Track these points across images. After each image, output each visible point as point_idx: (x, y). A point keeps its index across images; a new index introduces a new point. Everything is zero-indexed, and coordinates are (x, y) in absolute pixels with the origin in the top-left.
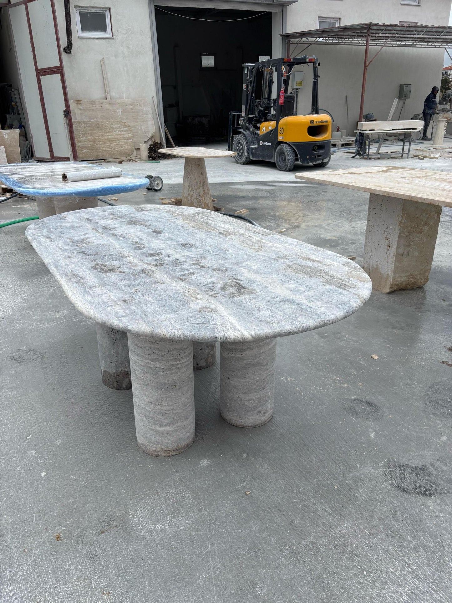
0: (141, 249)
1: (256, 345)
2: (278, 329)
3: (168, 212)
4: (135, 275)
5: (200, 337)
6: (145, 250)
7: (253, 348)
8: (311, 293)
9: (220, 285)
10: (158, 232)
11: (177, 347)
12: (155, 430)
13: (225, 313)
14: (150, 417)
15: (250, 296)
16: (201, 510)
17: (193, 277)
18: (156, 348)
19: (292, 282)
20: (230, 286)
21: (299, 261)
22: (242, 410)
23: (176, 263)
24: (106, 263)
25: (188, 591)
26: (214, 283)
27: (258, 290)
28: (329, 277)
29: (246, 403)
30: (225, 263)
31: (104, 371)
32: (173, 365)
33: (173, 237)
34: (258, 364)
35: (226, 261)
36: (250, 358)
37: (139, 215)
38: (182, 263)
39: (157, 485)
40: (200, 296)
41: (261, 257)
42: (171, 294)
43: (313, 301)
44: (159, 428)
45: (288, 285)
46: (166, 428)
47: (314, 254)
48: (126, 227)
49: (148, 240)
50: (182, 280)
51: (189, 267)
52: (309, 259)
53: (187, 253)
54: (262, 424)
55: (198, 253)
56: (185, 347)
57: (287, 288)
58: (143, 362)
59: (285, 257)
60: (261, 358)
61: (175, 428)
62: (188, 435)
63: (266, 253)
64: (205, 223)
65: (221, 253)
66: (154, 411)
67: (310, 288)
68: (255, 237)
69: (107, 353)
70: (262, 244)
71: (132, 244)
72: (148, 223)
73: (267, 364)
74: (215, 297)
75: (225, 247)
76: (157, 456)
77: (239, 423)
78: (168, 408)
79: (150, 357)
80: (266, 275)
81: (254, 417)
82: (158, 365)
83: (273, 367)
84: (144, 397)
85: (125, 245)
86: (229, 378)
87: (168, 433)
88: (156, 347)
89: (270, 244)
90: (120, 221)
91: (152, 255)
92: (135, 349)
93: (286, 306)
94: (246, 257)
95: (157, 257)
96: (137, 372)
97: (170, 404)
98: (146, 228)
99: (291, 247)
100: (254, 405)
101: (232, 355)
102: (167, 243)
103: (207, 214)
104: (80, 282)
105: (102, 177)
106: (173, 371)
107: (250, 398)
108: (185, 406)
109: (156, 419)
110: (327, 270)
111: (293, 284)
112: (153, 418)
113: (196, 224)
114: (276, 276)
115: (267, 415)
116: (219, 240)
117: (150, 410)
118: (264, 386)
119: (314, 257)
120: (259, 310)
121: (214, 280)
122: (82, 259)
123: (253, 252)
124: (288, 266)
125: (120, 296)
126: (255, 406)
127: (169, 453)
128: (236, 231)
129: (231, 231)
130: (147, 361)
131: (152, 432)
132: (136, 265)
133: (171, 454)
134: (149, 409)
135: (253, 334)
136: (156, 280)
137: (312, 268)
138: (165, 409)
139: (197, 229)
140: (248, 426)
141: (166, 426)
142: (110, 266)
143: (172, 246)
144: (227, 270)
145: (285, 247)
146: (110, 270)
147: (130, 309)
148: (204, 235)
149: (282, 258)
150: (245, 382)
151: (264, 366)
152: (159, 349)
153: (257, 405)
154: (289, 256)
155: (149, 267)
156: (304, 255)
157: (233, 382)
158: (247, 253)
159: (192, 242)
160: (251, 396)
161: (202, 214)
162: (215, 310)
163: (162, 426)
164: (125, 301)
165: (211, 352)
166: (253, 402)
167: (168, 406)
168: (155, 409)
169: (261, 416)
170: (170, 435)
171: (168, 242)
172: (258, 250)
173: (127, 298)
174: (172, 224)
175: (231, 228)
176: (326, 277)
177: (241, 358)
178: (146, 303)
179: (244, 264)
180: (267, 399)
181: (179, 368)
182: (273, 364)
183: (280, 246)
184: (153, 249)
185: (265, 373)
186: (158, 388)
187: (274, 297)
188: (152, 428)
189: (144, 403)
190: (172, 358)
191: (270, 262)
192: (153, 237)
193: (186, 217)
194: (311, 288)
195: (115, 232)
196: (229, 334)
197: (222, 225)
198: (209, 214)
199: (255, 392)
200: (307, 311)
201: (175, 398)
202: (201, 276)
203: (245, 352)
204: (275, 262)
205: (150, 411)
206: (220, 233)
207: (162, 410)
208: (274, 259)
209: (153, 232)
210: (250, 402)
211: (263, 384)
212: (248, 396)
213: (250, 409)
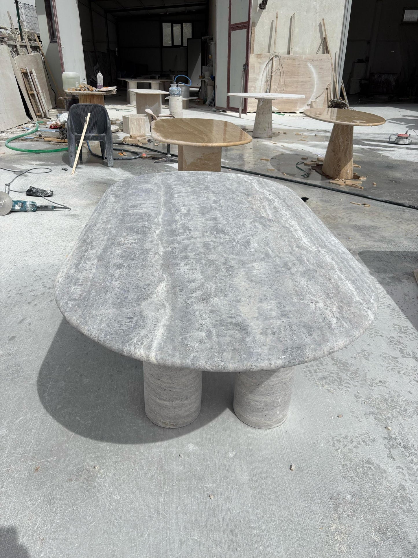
8: (277, 322)
12: (155, 401)
13: (163, 322)
14: (152, 388)
22: (248, 408)
29: (252, 403)
35: (236, 257)
41: (278, 260)
43: (267, 335)
44: (158, 401)
45: (264, 304)
46: (165, 402)
53: (211, 239)
57: (259, 308)
61: (174, 405)
80: (256, 285)
81: (258, 419)
87: (167, 407)
93: (231, 332)
97: (170, 382)
100: (260, 407)
107: (256, 399)
108: (186, 387)
111: (271, 305)
112: (154, 390)
114: (265, 289)
118: (273, 392)
120: (198, 329)
126: (260, 408)
127: (166, 425)
133: (168, 426)
134: (151, 381)
138: (165, 385)
150: (253, 382)
153: (263, 408)
163: (161, 399)
166: (259, 404)
167: (167, 383)
168: (156, 383)
169: (266, 420)
170: (168, 410)
180: (275, 405)
183: (314, 250)
185: (276, 379)
187: (233, 315)
188: (153, 398)
191: (279, 269)
199: (262, 395)
200: (246, 346)
201: (175, 377)
207: (162, 385)
210: (256, 403)
211: (272, 390)
212: (255, 397)
213: (255, 410)
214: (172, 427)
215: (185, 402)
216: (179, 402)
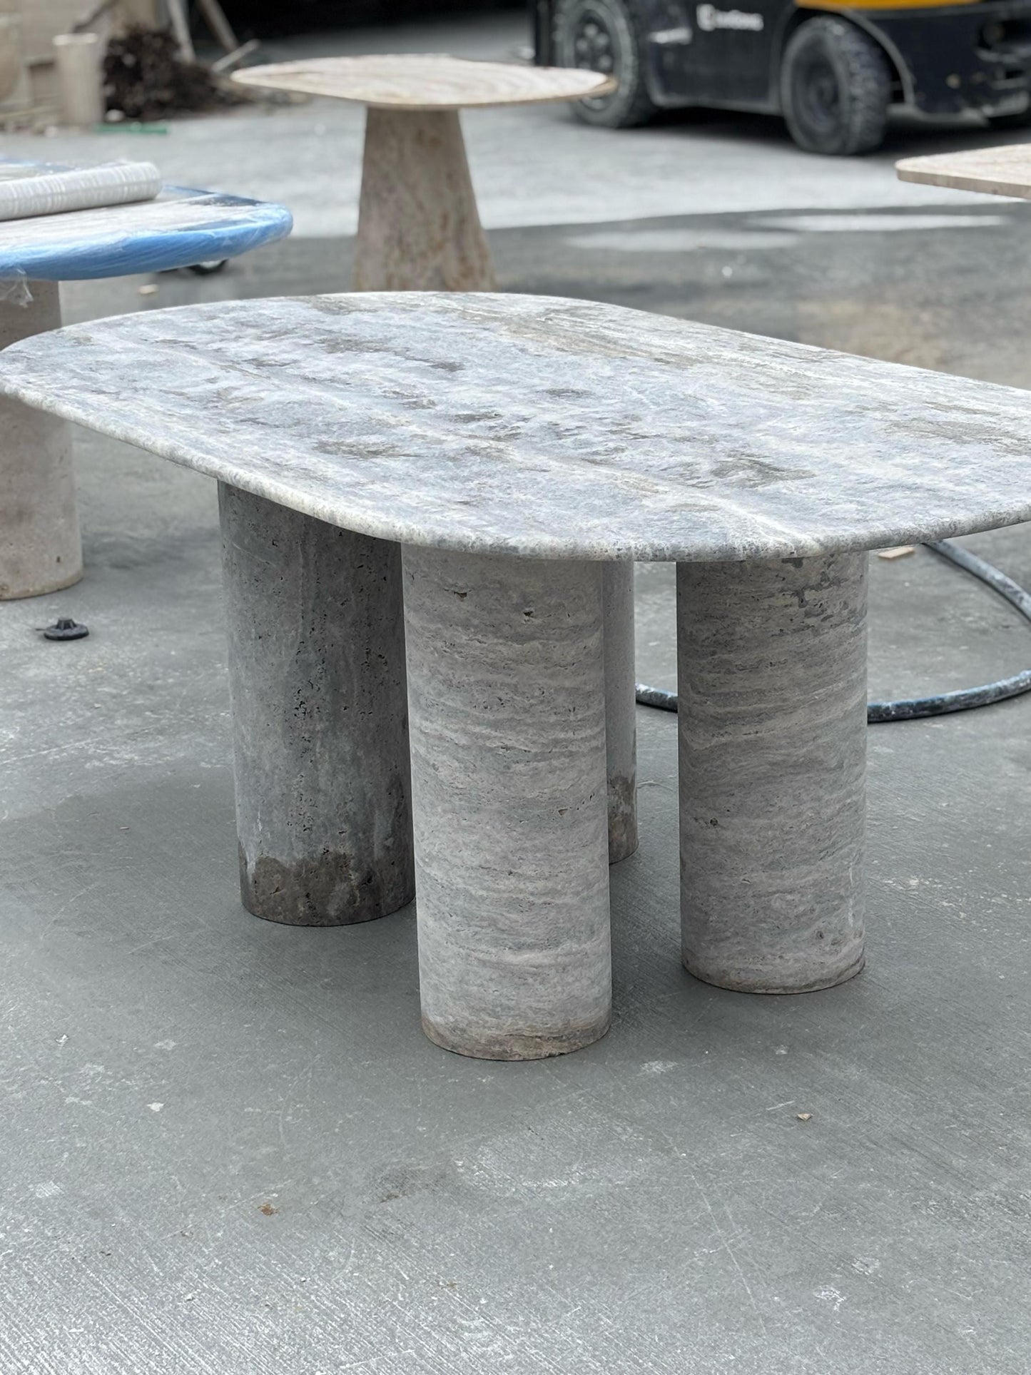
0: (423, 407)
1: (801, 698)
2: (883, 528)
3: (444, 311)
4: (454, 459)
5: (693, 550)
6: (438, 408)
7: (795, 708)
8: (965, 471)
9: (706, 466)
10: (452, 368)
11: (567, 684)
12: (497, 966)
13: (742, 512)
14: (483, 919)
15: (798, 482)
16: (669, 1151)
17: (625, 457)
18: (508, 685)
19: (911, 455)
20: (736, 467)
21: (926, 414)
22: (762, 929)
23: (555, 431)
24: (349, 441)
25: (666, 1274)
26: (689, 465)
27: (816, 472)
28: (1016, 441)
29: (777, 904)
30: (705, 426)
31: (260, 862)
32: (556, 742)
33: (505, 376)
34: (810, 764)
35: (704, 422)
36: (783, 742)
37: (345, 325)
38: (576, 432)
39: (518, 1113)
40: (660, 488)
41: (808, 409)
42: (578, 487)
43: (968, 484)
44: (510, 957)
45: (898, 460)
46: (533, 955)
47: (974, 398)
48: (331, 357)
49: (429, 387)
50: (594, 462)
51: (601, 439)
52: (957, 408)
53: (578, 411)
54: (830, 980)
55: (611, 408)
56: (588, 688)
57: (897, 466)
58: (465, 732)
59: (884, 407)
60: (820, 741)
61: (559, 959)
62: (595, 991)
63: (823, 400)
64: (593, 337)
65: (681, 405)
66: (496, 895)
67: (961, 463)
68: (779, 367)
69: (277, 791)
70: (805, 381)
71: (385, 397)
72: (398, 344)
73: (840, 766)
74: (701, 487)
75: (690, 392)
76: (501, 1059)
77: (752, 979)
78: (541, 884)
79: (489, 716)
80: (835, 445)
81: (802, 955)
82: (511, 739)
83: (861, 780)
84: (466, 853)
85: (365, 401)
86: (714, 823)
87: (538, 972)
88: (508, 680)
89: (830, 380)
90: (297, 344)
91: (470, 419)
92: (440, 694)
93: (898, 495)
94: (762, 411)
95: (492, 423)
96: (443, 773)
97: (546, 870)
98: (398, 358)
99: (902, 385)
100: (801, 908)
101: (723, 740)
102: (498, 392)
103: (589, 312)
104: (307, 475)
105: (84, 203)
106: (555, 763)
107: (788, 883)
108: (589, 886)
109: (500, 925)
110: (1010, 429)
111: (913, 458)
112: (493, 923)
113: (564, 341)
114: (862, 445)
115: (845, 950)
116: (662, 377)
117: (484, 893)
118: (834, 844)
119: (973, 404)
120: (827, 504)
121: (688, 459)
122: (266, 434)
123: (783, 401)
124: (897, 425)
125: (446, 495)
126: (804, 914)
127: (538, 1046)
128: (711, 354)
129: (692, 354)
130: (477, 729)
131: (486, 972)
132: (441, 442)
133: (546, 1050)
134: (481, 893)
135: (822, 539)
136: (522, 466)
137: (967, 426)
138: (531, 887)
139: (575, 354)
140: (785, 988)
141: (531, 947)
142: (367, 445)
143: (521, 397)
144: (713, 440)
145: (882, 385)
146: (375, 453)
147: (490, 514)
148: (608, 368)
149: (876, 409)
150: (771, 827)
151: (829, 770)
152: (515, 689)
153: (813, 910)
154: (896, 404)
155: (484, 444)
156: (942, 400)
157: (728, 834)
158: (765, 403)
159: (579, 386)
160: (790, 878)
161: (571, 312)
162: (714, 509)
163: (520, 947)
164: (466, 503)
165: (624, 808)
166: (796, 898)
167: (539, 879)
168: (499, 891)
169: (824, 953)
170: (543, 982)
171: (499, 388)
172: (797, 396)
173: (467, 499)
174: (481, 344)
175: (690, 346)
176: (1007, 441)
177: (754, 746)
178: (524, 504)
179: (761, 426)
180: (842, 892)
181: (571, 754)
182: (857, 769)
183: (866, 384)
184: (464, 406)
185: (835, 795)
186: (510, 818)
187: (863, 481)
188: (487, 957)
189: (463, 872)
190: (553, 719)
191: (839, 419)
192: (441, 378)
193: (520, 325)
194: (963, 462)
195: (307, 372)
196: (764, 540)
197: (657, 341)
198: (596, 313)
199: (805, 862)
200: (953, 500)
201: (560, 852)
202: (646, 453)
203: (770, 724)
204: (856, 418)
205: (483, 899)
206: (657, 360)
207: (521, 891)
208: (851, 413)
209: (433, 366)
210: (789, 897)
211: (830, 837)
212: (782, 877)
213: (787, 925)
214: (555, 1051)
215: (587, 946)
216: (575, 947)
